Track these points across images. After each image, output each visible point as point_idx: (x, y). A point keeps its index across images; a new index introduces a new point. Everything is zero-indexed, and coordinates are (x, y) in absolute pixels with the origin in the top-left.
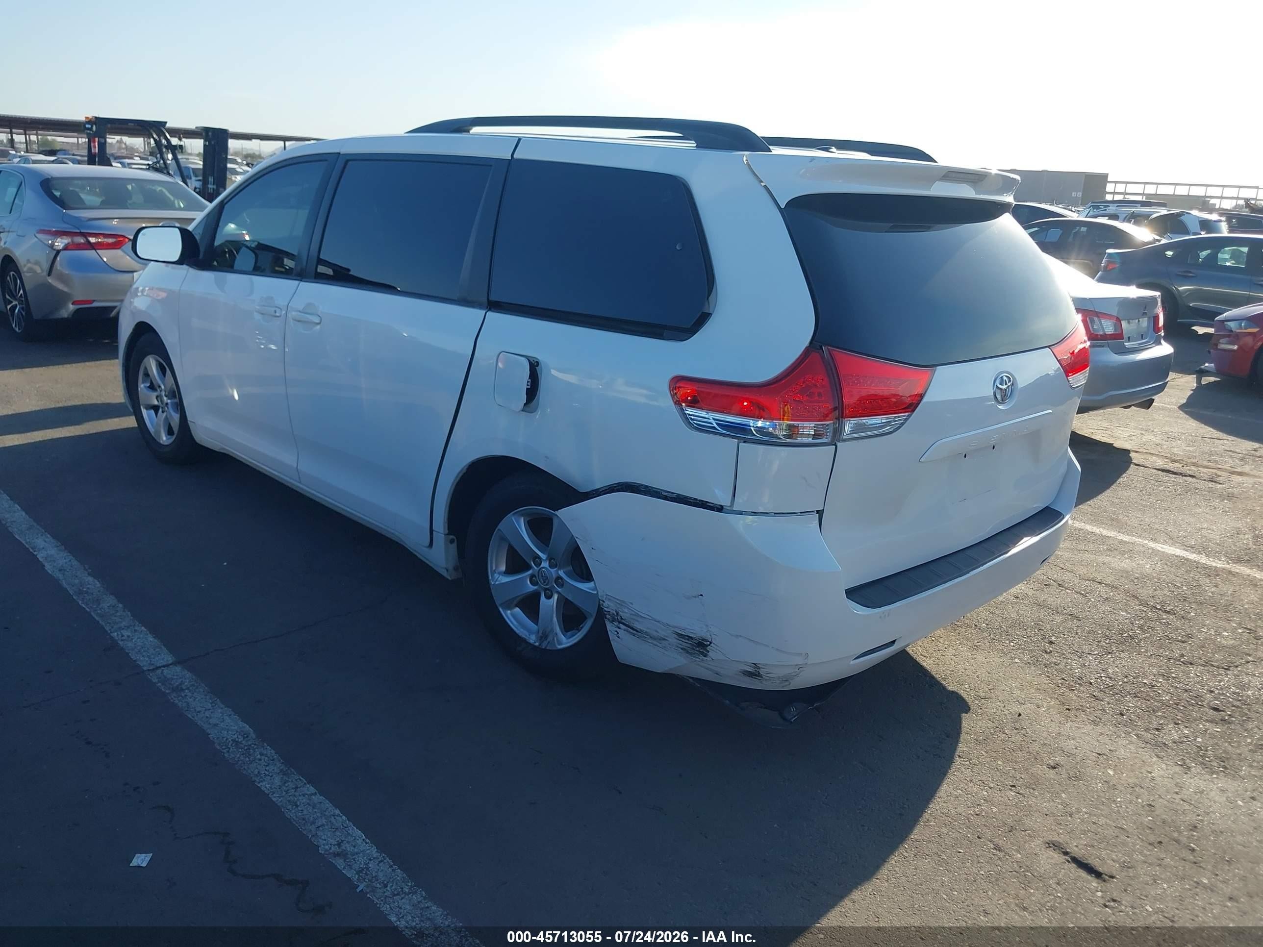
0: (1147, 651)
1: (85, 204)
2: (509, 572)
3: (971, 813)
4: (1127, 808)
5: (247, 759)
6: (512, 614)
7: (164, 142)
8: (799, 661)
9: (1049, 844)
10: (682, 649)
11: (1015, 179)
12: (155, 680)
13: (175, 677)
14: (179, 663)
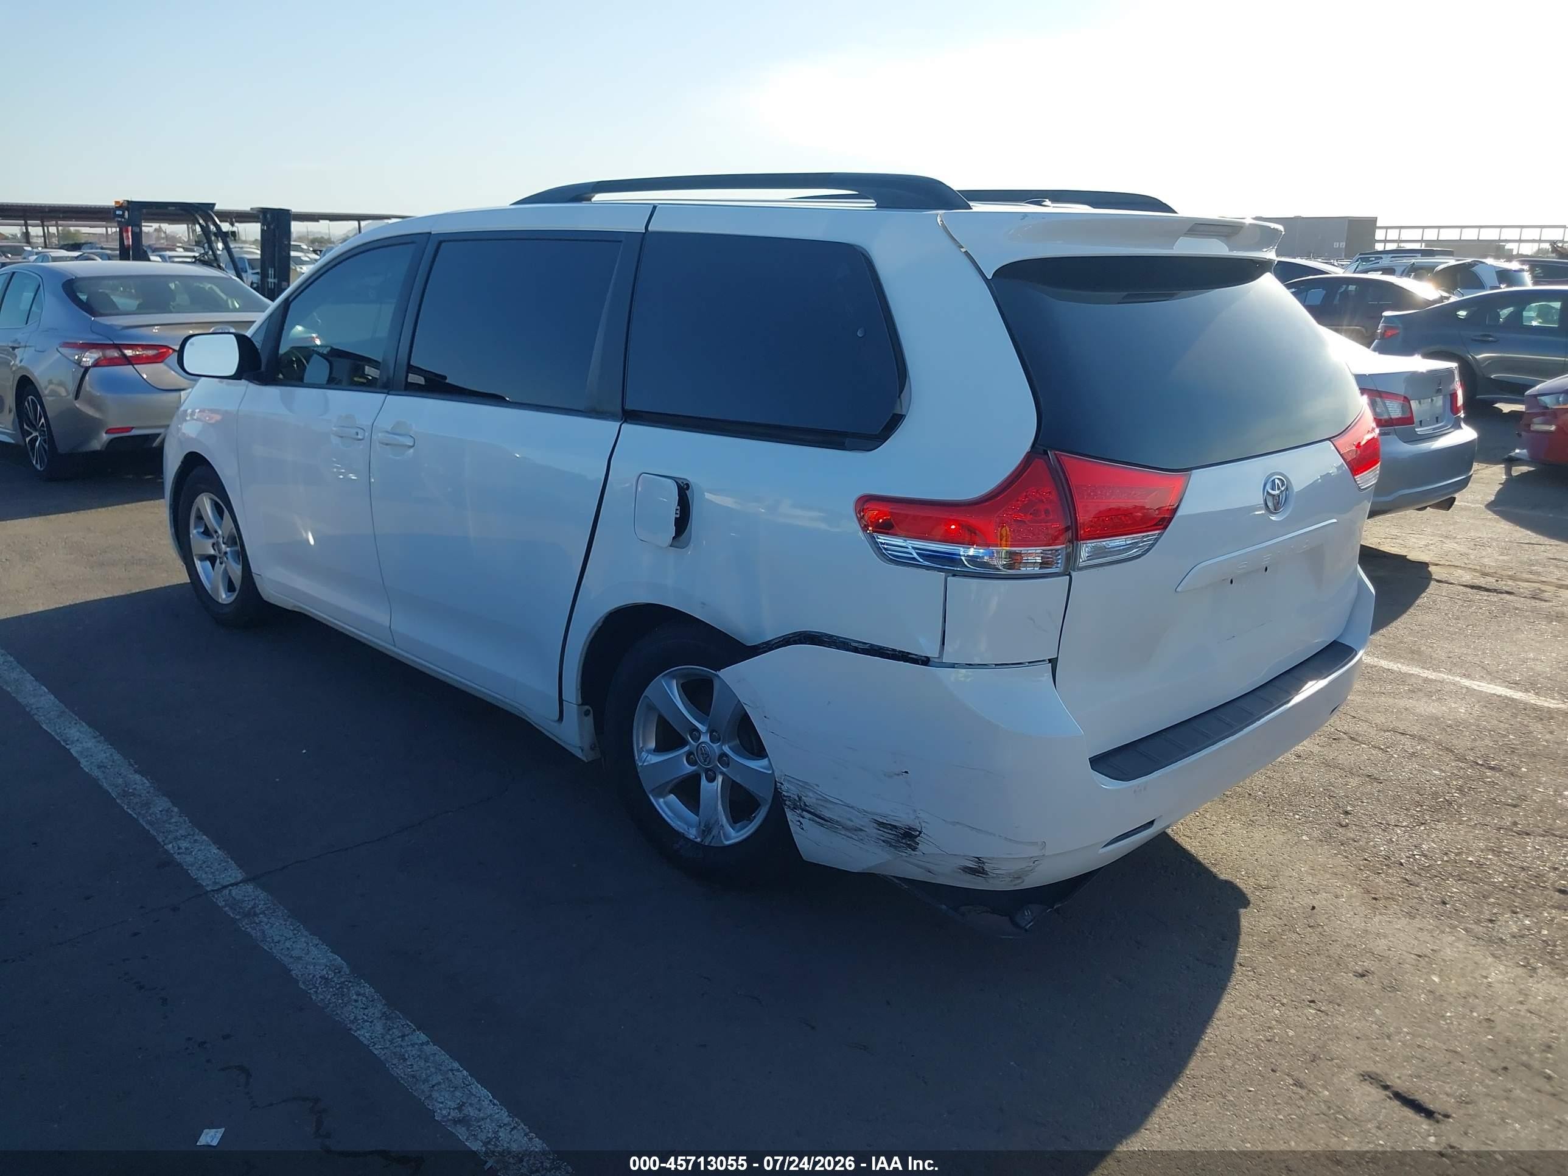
0: (1470, 819)
1: (118, 308)
2: (660, 749)
3: (1261, 1039)
4: (1460, 1024)
5: (340, 1001)
6: (665, 803)
7: (212, 228)
8: (1035, 852)
9: (1363, 1076)
10: (884, 841)
11: (1277, 230)
12: (221, 904)
13: (246, 899)
14: (249, 880)
